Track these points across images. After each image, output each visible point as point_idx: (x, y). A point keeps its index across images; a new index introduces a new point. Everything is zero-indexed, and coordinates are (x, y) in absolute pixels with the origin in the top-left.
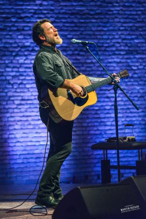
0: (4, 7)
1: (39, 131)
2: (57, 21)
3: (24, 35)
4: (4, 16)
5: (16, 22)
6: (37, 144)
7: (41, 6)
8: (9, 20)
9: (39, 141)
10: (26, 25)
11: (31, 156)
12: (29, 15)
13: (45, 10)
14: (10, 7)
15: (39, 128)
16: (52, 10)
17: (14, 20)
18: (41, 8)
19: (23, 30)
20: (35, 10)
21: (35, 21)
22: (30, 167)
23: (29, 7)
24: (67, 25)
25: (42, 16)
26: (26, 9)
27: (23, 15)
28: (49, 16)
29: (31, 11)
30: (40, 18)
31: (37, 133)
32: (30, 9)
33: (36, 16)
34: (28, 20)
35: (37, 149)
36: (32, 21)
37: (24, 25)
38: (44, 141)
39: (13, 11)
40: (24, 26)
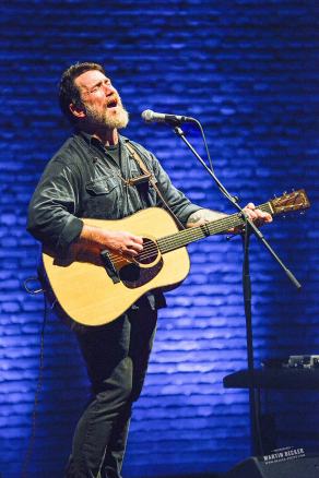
0: (83, 12)
1: (176, 336)
2: (224, 45)
3: (137, 85)
4: (83, 35)
5: (115, 51)
6: (170, 370)
7: (181, 10)
8: (97, 46)
9: (175, 363)
10: (142, 58)
11: (155, 402)
12: (151, 33)
13: (193, 18)
14: (99, 13)
15: (176, 328)
16: (213, 19)
17: (109, 46)
18: (183, 13)
19: (135, 72)
20: (167, 18)
21: (165, 47)
22: (153, 431)
23: (150, 12)
24: (253, 56)
25: (185, 34)
26: (142, 15)
27: (133, 34)
28: (204, 34)
29: (156, 21)
30: (179, 40)
31: (169, 340)
32: (154, 17)
33: (171, 35)
34: (150, 46)
35: (169, 384)
36: (157, 46)
37: (135, 58)
38: (187, 362)
39: (107, 21)
40: (137, 63)
